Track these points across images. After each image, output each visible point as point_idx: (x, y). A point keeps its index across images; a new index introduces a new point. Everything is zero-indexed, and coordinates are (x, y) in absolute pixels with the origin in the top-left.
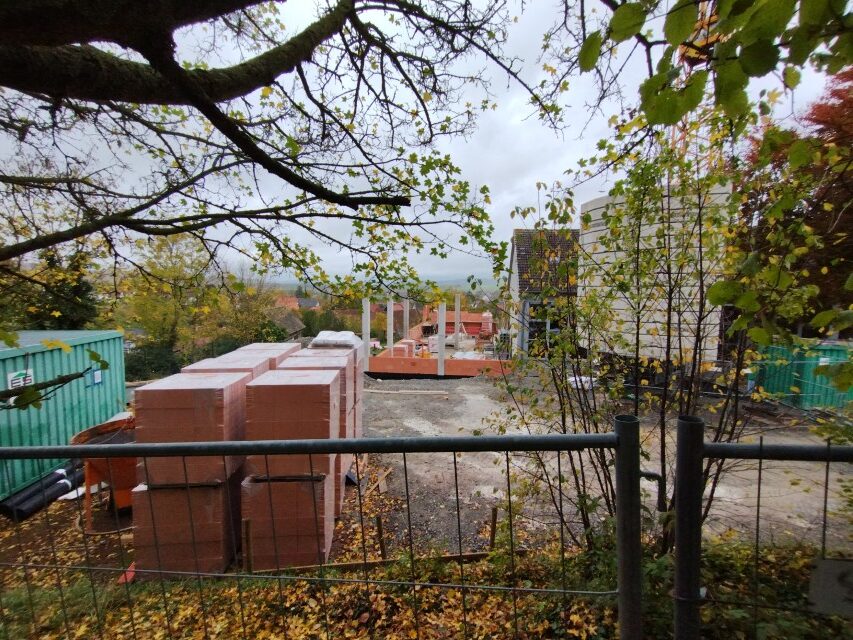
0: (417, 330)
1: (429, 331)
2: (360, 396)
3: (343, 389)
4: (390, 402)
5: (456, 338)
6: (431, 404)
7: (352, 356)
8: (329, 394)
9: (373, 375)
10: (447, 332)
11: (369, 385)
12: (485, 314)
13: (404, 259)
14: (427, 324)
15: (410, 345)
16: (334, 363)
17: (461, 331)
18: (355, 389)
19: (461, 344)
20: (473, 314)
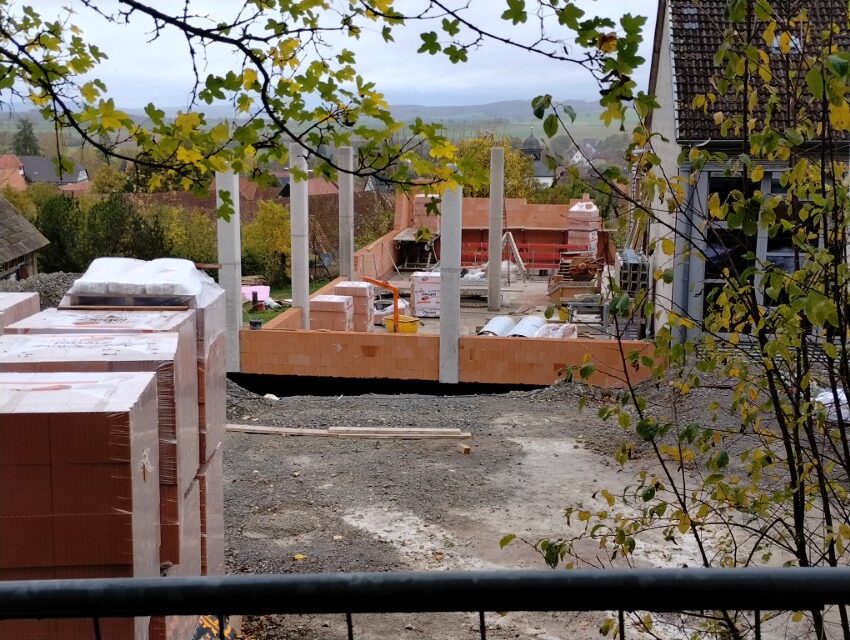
0: (378, 253)
1: (411, 255)
2: (215, 445)
3: (168, 423)
4: (305, 460)
5: (492, 275)
6: (422, 464)
7: (190, 328)
8: (127, 440)
9: (253, 383)
10: (467, 259)
11: (241, 411)
12: (578, 208)
13: (346, 57)
14: (406, 235)
15: (358, 296)
16: (139, 349)
17: (507, 255)
18: (202, 426)
19: (508, 295)
20: (542, 207)
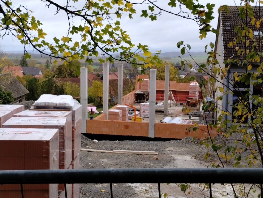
0: (130, 97)
1: (140, 98)
2: (77, 154)
3: (62, 146)
4: (106, 160)
5: (166, 104)
6: (143, 162)
7: (70, 118)
8: (48, 149)
9: (90, 136)
10: (157, 99)
11: (86, 145)
12: (192, 84)
13: (117, 23)
14: (138, 92)
15: (124, 110)
16: (54, 122)
17: (170, 98)
18: (73, 148)
19: (171, 110)
20: (181, 84)
